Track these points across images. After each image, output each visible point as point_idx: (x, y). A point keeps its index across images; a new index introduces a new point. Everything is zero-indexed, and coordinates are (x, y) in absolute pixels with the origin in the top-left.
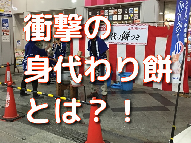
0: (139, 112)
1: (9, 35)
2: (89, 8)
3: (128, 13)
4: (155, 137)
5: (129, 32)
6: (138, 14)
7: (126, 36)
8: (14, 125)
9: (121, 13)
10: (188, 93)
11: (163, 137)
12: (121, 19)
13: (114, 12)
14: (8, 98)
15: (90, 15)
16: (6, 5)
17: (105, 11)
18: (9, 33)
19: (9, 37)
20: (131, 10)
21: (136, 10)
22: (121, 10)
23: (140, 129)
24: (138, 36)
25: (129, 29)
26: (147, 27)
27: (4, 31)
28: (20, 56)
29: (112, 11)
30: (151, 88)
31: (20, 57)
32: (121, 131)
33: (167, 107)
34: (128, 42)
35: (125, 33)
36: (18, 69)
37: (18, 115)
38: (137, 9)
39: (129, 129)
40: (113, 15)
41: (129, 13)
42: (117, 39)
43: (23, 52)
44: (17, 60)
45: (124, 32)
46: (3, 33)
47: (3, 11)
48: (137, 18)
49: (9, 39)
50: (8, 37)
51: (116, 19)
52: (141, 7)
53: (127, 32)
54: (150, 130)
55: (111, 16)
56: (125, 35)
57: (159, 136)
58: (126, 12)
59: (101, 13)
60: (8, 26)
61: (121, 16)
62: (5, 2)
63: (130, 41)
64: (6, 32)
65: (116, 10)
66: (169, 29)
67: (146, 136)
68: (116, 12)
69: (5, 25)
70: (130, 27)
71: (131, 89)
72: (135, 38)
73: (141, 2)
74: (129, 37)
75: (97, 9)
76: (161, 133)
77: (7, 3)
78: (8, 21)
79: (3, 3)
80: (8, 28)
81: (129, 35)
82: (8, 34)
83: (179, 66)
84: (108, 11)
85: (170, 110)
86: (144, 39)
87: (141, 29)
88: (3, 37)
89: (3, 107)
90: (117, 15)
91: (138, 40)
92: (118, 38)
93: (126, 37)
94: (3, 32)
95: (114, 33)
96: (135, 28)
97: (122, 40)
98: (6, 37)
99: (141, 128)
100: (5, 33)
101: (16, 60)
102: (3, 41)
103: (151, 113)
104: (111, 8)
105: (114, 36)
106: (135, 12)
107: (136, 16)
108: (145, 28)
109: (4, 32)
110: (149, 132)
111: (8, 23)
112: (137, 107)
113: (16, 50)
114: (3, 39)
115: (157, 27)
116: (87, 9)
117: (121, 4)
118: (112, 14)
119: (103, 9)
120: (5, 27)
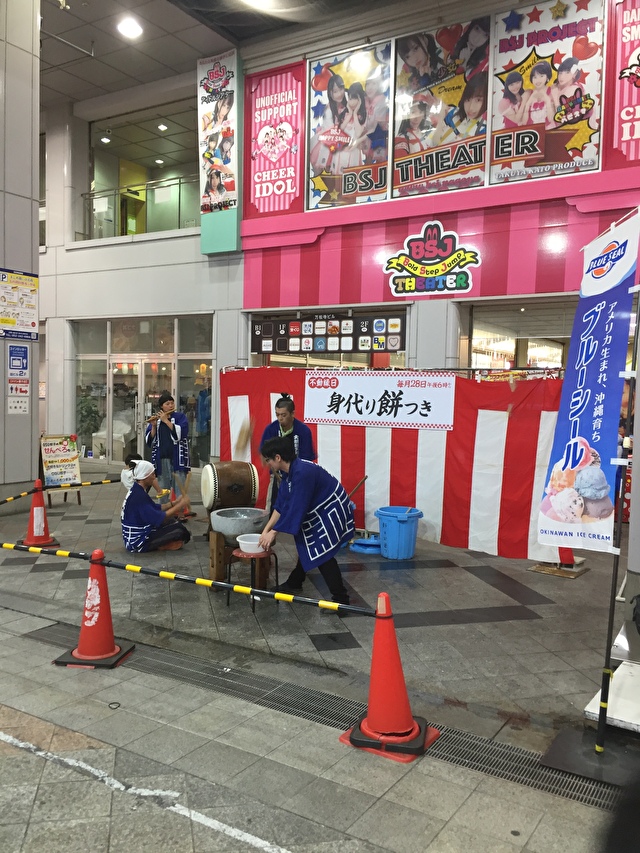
0: (462, 627)
1: (28, 394)
2: (255, 315)
3: (370, 333)
4: (537, 699)
5: (401, 393)
6: (399, 337)
7: (390, 404)
8: (123, 680)
9: (351, 332)
10: (571, 566)
11: (557, 697)
12: (350, 348)
13: (330, 327)
14: (94, 598)
15: (258, 333)
16: (24, 306)
17: (304, 323)
18: (28, 389)
19: (27, 400)
20: (381, 325)
21: (395, 326)
22: (351, 323)
23: (487, 679)
24: (427, 406)
25: (400, 385)
26: (451, 380)
27: (16, 381)
28: (57, 456)
29: (323, 324)
30: (465, 550)
31: (57, 459)
32: (439, 684)
33: (531, 607)
34: (396, 420)
35: (389, 396)
36: (49, 496)
37: (117, 649)
38: (398, 321)
39: (456, 678)
40: (326, 336)
41: (375, 331)
42: (364, 411)
43: (65, 443)
44: (49, 468)
45: (386, 392)
46: (12, 389)
47: (14, 323)
48: (398, 347)
49: (27, 405)
50: (24, 399)
51: (337, 348)
52: (408, 317)
53: (394, 393)
54: (513, 678)
55: (322, 340)
56: (388, 401)
57: (545, 696)
58: (364, 330)
59: (292, 330)
60: (26, 368)
61: (350, 339)
62: (21, 296)
63: (404, 418)
64: (19, 386)
65: (336, 323)
66: (513, 389)
67: (512, 697)
68: (334, 327)
69: (17, 363)
70: (404, 379)
71: (411, 556)
72: (419, 409)
73: (410, 305)
74: (401, 406)
75: (278, 316)
76: (547, 685)
77: (25, 299)
78: (26, 352)
79: (15, 300)
80: (27, 372)
81: (400, 402)
82: (26, 392)
83: (575, 502)
84: (311, 323)
85: (540, 618)
86: (444, 412)
87: (435, 385)
88: (10, 400)
89: (59, 623)
90: (340, 336)
91: (426, 415)
92: (367, 408)
93: (392, 407)
94: (10, 385)
95: (357, 395)
96: (417, 384)
97: (380, 414)
98: (20, 399)
99: (488, 675)
100: (16, 389)
101: (45, 470)
102: (10, 411)
103: (496, 627)
104: (321, 317)
105: (356, 403)
106: (391, 330)
107: (394, 343)
108: (445, 385)
109: (14, 386)
110: (514, 684)
111: (25, 357)
112: (450, 612)
113: (46, 438)
114: (9, 405)
115: (479, 382)
116: (250, 316)
117: (350, 308)
118: (323, 332)
119: (298, 317)
120: (18, 371)
